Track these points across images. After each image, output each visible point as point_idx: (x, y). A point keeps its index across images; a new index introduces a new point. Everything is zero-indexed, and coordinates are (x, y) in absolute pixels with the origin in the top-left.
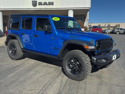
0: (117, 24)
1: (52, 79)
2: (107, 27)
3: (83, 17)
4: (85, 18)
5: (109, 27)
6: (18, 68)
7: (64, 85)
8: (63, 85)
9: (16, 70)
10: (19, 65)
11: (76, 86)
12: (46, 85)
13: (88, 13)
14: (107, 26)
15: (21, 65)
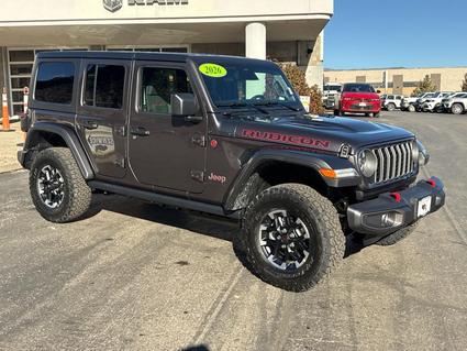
0: (430, 72)
1: (228, 292)
2: (391, 85)
3: (302, 51)
4: (310, 51)
5: (398, 83)
6: (92, 253)
7: (274, 314)
8: (270, 313)
9: (89, 262)
10: (93, 242)
11: (318, 315)
12: (210, 313)
13: (322, 34)
14: (391, 81)
15: (98, 244)
